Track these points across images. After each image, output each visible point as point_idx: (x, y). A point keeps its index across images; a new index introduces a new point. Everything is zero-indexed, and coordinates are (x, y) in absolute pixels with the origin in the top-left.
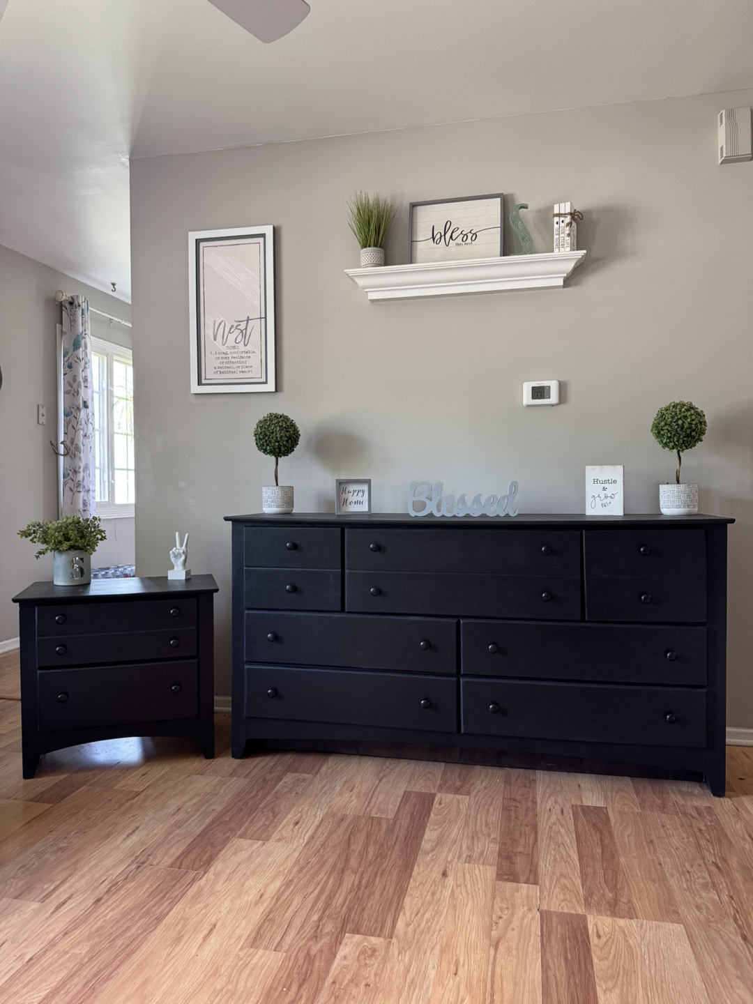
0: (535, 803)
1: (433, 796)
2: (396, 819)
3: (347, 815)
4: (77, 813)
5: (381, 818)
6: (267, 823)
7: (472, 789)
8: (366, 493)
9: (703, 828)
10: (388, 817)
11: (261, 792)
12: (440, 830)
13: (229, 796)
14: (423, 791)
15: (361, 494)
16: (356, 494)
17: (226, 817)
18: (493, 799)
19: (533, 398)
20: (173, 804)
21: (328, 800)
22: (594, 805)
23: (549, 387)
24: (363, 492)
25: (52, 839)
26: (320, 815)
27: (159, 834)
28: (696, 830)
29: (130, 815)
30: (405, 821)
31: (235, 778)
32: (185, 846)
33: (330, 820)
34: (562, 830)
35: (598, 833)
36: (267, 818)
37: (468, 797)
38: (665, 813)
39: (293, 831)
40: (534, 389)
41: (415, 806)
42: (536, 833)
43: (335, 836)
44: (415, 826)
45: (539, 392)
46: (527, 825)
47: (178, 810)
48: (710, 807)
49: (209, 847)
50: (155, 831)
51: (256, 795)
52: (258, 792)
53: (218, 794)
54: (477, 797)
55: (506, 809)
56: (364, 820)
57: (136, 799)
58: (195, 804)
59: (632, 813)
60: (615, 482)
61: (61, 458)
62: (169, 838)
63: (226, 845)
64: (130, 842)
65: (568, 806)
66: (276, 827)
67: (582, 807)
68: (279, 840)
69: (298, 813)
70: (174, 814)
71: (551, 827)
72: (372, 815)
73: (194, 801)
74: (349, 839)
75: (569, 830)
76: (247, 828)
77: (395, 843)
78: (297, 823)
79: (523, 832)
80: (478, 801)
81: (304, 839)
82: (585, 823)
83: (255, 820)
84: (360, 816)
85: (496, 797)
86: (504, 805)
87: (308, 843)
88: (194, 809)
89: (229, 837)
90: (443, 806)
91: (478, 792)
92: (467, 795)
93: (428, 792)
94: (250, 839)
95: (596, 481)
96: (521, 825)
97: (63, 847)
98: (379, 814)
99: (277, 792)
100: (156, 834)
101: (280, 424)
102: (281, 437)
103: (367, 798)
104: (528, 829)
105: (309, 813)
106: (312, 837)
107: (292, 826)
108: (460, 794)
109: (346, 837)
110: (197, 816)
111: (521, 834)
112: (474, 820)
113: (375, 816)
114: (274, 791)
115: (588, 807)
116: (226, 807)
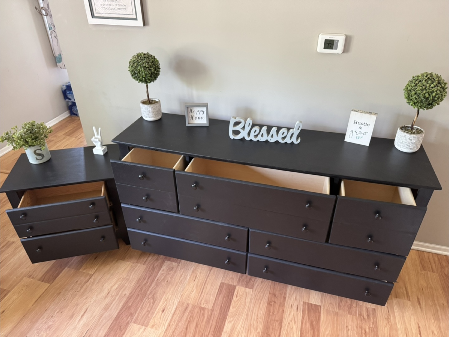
0: (285, 298)
1: (234, 287)
2: (213, 310)
3: (189, 304)
4: (60, 293)
5: (205, 308)
6: (149, 309)
7: (255, 282)
8: (205, 113)
9: (367, 330)
10: (209, 308)
11: (150, 279)
12: (233, 322)
13: (134, 282)
14: (230, 283)
15: (202, 113)
16: (198, 113)
17: (130, 303)
18: (264, 293)
19: (325, 48)
20: (107, 286)
21: (182, 289)
22: (315, 303)
23: (338, 41)
24: (203, 112)
25: (46, 317)
26: (176, 304)
27: (96, 316)
28: (363, 332)
29: (85, 297)
30: (216, 313)
31: (139, 265)
32: (107, 329)
33: (180, 309)
34: (294, 327)
35: (312, 331)
36: (150, 304)
37: (252, 290)
38: (350, 314)
39: (161, 318)
40: (326, 41)
41: (223, 298)
42: (281, 328)
43: (180, 324)
44: (221, 317)
45: (329, 44)
46: (277, 321)
47: (108, 293)
48: (375, 309)
49: (118, 331)
50: (94, 314)
51: (147, 282)
52: (148, 278)
53: (129, 279)
54: (256, 291)
55: (269, 304)
56: (196, 310)
57: (89, 282)
58: (116, 289)
59: (333, 312)
60: (368, 125)
61: (45, 17)
62: (101, 321)
63: (126, 329)
64: (82, 322)
65: (301, 303)
66: (153, 313)
67: (308, 304)
68: (153, 326)
69: (165, 301)
70: (106, 297)
71: (289, 324)
72: (201, 306)
73: (116, 286)
74: (187, 328)
75: (298, 327)
76: (138, 314)
77: (209, 334)
78: (163, 311)
79: (274, 327)
80: (256, 295)
81: (165, 326)
82: (307, 320)
83: (143, 306)
84: (195, 306)
85: (266, 292)
86: (268, 300)
87: (166, 330)
88: (115, 294)
89: (128, 322)
90: (238, 298)
91: (258, 286)
92: (251, 289)
93: (232, 284)
94: (139, 324)
95: (356, 122)
96: (274, 320)
97: (50, 325)
98: (205, 304)
99: (158, 280)
100: (95, 316)
101: (144, 65)
102: (146, 74)
103: (201, 289)
104: (277, 324)
105: (171, 301)
106: (169, 325)
107: (161, 313)
108: (248, 288)
109: (186, 326)
110: (117, 299)
111: (273, 329)
112: (251, 313)
113: (203, 306)
114: (156, 279)
115: (312, 304)
116: (131, 293)
